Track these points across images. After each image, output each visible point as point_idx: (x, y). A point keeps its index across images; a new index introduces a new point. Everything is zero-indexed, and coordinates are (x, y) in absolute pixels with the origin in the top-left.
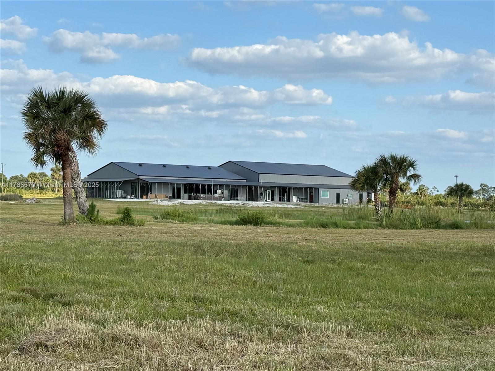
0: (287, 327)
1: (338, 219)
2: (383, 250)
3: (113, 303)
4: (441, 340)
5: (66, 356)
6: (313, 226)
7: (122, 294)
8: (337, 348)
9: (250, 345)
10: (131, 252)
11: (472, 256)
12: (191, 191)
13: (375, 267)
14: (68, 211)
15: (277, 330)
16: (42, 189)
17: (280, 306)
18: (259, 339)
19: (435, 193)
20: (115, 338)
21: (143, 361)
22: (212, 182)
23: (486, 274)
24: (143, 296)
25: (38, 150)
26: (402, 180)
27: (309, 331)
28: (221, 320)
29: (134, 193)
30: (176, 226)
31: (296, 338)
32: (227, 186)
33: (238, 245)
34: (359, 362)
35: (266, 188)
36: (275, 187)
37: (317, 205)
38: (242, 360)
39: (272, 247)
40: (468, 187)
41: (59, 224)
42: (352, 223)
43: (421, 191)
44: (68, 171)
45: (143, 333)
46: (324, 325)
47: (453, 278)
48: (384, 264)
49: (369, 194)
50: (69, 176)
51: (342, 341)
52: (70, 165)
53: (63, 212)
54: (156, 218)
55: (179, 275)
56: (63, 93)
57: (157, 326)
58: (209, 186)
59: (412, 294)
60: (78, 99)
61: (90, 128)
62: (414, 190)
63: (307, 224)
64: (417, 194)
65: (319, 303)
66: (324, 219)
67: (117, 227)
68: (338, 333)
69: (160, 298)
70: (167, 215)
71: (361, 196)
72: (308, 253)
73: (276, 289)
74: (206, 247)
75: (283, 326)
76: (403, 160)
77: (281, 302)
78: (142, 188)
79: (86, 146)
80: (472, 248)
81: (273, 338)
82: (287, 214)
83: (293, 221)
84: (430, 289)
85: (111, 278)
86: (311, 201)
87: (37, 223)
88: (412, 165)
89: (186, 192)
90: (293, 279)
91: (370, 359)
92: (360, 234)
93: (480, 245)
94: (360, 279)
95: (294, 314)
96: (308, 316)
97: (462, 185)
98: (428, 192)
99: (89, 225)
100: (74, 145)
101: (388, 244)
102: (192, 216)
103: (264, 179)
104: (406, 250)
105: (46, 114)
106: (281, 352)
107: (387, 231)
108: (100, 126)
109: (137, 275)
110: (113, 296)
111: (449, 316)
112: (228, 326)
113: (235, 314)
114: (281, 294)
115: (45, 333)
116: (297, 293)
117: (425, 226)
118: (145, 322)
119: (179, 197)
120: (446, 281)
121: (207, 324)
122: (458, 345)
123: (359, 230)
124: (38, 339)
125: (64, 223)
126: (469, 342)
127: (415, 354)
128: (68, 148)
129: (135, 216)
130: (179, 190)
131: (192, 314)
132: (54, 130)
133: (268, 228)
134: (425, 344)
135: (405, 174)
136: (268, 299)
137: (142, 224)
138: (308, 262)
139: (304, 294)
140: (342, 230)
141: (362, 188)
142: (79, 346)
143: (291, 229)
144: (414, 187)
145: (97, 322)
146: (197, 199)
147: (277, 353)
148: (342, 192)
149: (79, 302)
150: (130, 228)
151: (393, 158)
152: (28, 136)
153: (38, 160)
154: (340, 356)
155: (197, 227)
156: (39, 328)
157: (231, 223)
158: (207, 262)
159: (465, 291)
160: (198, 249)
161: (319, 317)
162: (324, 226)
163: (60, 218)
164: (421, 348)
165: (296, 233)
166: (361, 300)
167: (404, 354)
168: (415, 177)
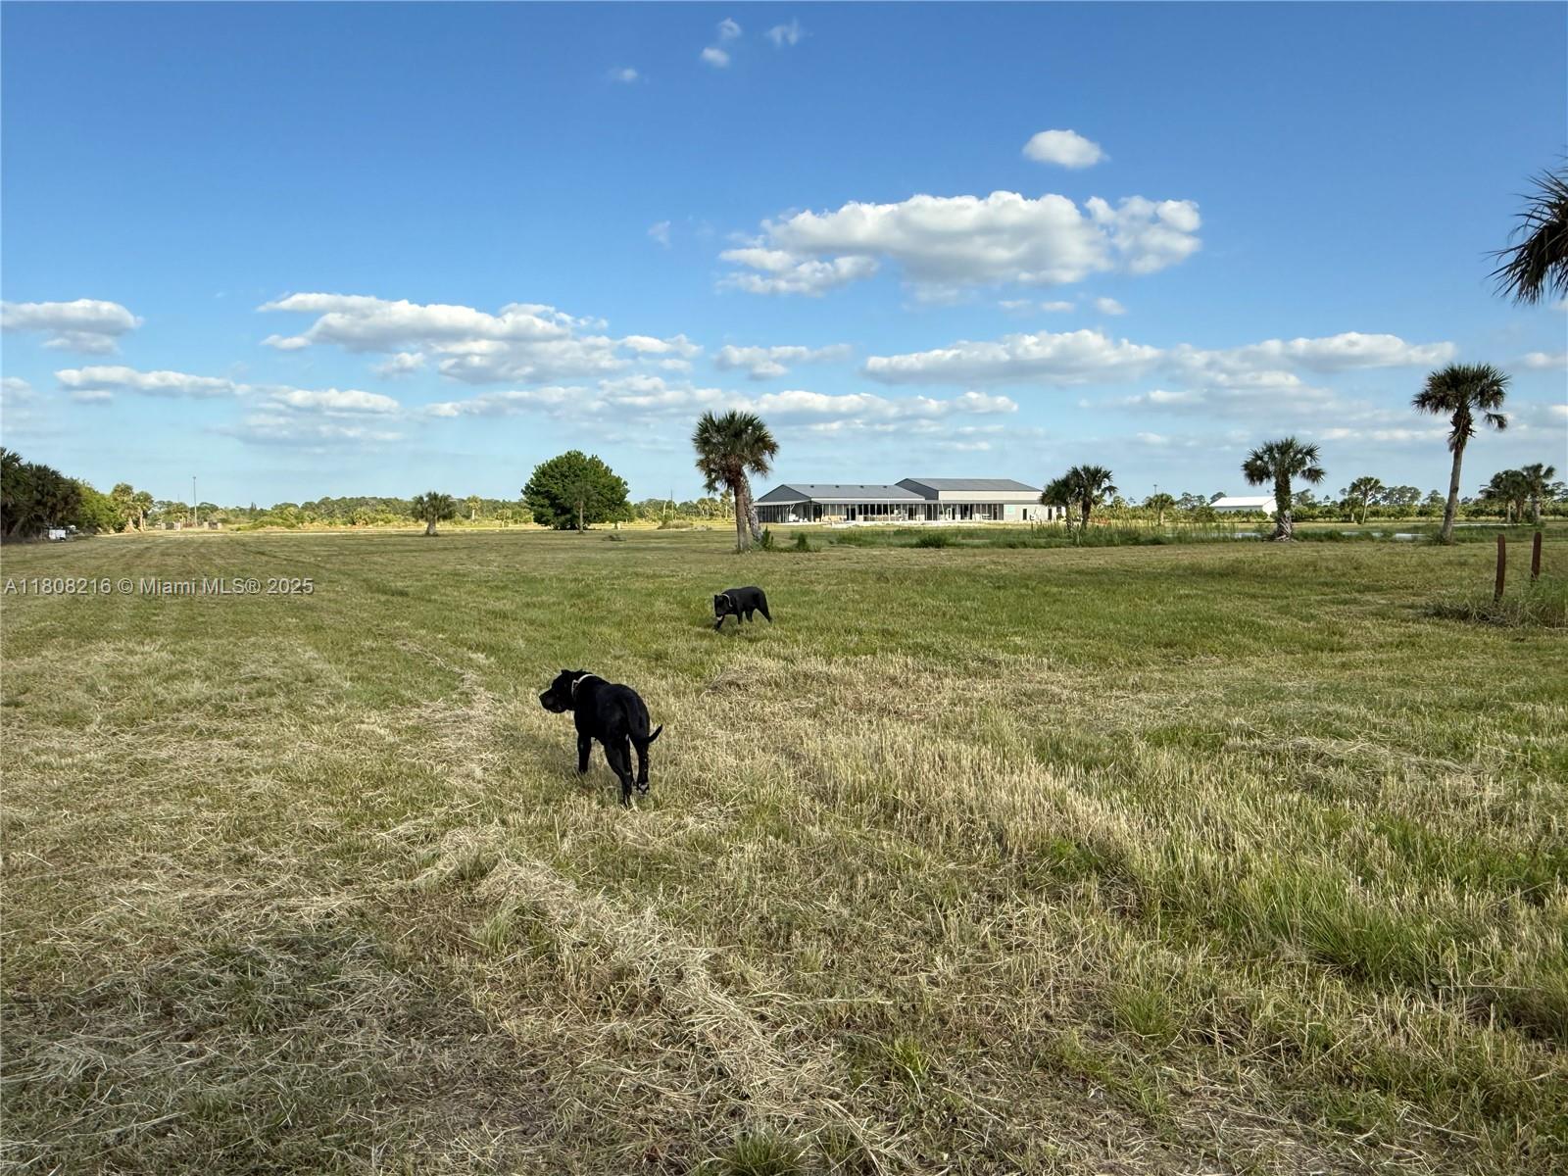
0: (983, 661)
1: (1026, 538)
2: (1080, 572)
3: (800, 637)
4: (1151, 672)
5: (758, 695)
6: (999, 547)
7: (808, 629)
8: (1039, 682)
9: (947, 681)
10: (811, 582)
11: (1179, 576)
12: (866, 513)
13: (1073, 591)
14: (742, 539)
15: (973, 665)
16: (712, 515)
17: (973, 638)
18: (955, 675)
19: (1132, 505)
20: (806, 676)
21: (837, 699)
22: (888, 501)
23: (1197, 595)
24: (829, 630)
25: (710, 476)
26: (1096, 493)
27: (1008, 665)
28: (914, 655)
29: (806, 515)
30: (855, 551)
31: (994, 672)
32: (905, 505)
33: (922, 571)
34: (1064, 697)
35: (947, 506)
36: (955, 505)
37: (1001, 522)
38: (939, 697)
39: (959, 572)
40: (1169, 497)
41: (733, 553)
42: (1042, 541)
43: (1117, 502)
44: (741, 497)
45: (834, 670)
46: (1023, 658)
47: (1159, 602)
48: (1083, 588)
49: (1059, 510)
50: (741, 502)
51: (1044, 675)
52: (742, 491)
53: (736, 539)
54: (831, 543)
55: (864, 606)
56: (733, 416)
57: (847, 663)
58: (885, 506)
59: (1116, 622)
60: (749, 422)
61: (761, 451)
62: (1108, 503)
63: (993, 544)
64: (1112, 506)
65: (1016, 633)
66: (1011, 539)
67: (792, 555)
68: (1039, 667)
69: (848, 632)
70: (845, 539)
71: (1050, 511)
72: (998, 579)
73: (967, 619)
74: (889, 574)
75: (979, 659)
76: (1098, 471)
77: (975, 633)
78: (815, 510)
79: (758, 470)
80: (1178, 567)
81: (969, 673)
82: (970, 534)
83: (977, 542)
84: (1135, 615)
85: (795, 611)
86: (995, 518)
87: (712, 552)
88: (1107, 475)
89: (860, 513)
90: (984, 608)
91: (1075, 694)
92: (1053, 554)
93: (1186, 562)
94: (1058, 606)
95: (990, 646)
96: (1005, 648)
97: (1162, 496)
98: (1124, 505)
99: (763, 552)
100: (746, 469)
101: (1083, 564)
102: (869, 539)
103: (944, 497)
104: (1105, 572)
105: (716, 439)
106: (980, 687)
107: (1081, 550)
108: (772, 448)
109: (820, 607)
110: (799, 631)
111: (1158, 645)
112: (922, 660)
113: (927, 648)
114: (975, 624)
115: (736, 672)
116: (991, 624)
117: (1124, 543)
118: (835, 658)
119: (853, 518)
120: (1151, 606)
121: (898, 659)
122: (1171, 677)
123: (1051, 550)
124: (729, 678)
125: (738, 551)
126: (1182, 674)
127: (1124, 688)
128: (740, 473)
129: (810, 542)
130: (853, 511)
131: (883, 648)
132: (724, 455)
133: (951, 551)
134: (1134, 677)
135: (1099, 486)
136: (961, 631)
137: (818, 550)
138: (999, 588)
139: (999, 624)
140: (1033, 550)
141: (1052, 503)
142: (770, 685)
143: (976, 551)
144: (1108, 500)
145: (785, 659)
146: (873, 520)
147: (976, 690)
148: (1030, 509)
149: (764, 638)
150: (807, 555)
151: (1086, 469)
152: (701, 463)
153: (710, 486)
154: (1043, 693)
155: (876, 552)
156: (730, 666)
157: (912, 546)
158: (892, 591)
159: (1174, 617)
160: (881, 577)
161: (1017, 650)
162: (1012, 546)
163: (734, 547)
164: (1131, 681)
165: (982, 555)
166: (1061, 629)
167: (1112, 688)
168: (1111, 489)
